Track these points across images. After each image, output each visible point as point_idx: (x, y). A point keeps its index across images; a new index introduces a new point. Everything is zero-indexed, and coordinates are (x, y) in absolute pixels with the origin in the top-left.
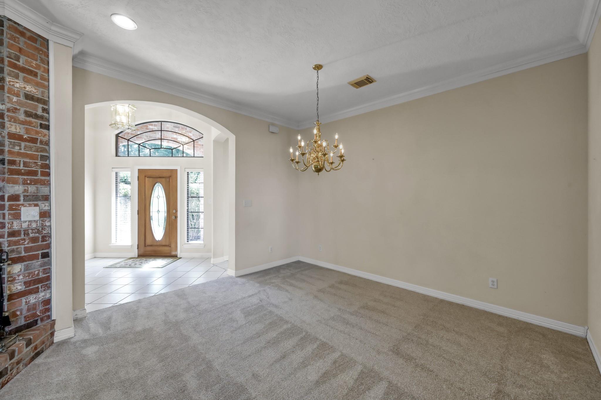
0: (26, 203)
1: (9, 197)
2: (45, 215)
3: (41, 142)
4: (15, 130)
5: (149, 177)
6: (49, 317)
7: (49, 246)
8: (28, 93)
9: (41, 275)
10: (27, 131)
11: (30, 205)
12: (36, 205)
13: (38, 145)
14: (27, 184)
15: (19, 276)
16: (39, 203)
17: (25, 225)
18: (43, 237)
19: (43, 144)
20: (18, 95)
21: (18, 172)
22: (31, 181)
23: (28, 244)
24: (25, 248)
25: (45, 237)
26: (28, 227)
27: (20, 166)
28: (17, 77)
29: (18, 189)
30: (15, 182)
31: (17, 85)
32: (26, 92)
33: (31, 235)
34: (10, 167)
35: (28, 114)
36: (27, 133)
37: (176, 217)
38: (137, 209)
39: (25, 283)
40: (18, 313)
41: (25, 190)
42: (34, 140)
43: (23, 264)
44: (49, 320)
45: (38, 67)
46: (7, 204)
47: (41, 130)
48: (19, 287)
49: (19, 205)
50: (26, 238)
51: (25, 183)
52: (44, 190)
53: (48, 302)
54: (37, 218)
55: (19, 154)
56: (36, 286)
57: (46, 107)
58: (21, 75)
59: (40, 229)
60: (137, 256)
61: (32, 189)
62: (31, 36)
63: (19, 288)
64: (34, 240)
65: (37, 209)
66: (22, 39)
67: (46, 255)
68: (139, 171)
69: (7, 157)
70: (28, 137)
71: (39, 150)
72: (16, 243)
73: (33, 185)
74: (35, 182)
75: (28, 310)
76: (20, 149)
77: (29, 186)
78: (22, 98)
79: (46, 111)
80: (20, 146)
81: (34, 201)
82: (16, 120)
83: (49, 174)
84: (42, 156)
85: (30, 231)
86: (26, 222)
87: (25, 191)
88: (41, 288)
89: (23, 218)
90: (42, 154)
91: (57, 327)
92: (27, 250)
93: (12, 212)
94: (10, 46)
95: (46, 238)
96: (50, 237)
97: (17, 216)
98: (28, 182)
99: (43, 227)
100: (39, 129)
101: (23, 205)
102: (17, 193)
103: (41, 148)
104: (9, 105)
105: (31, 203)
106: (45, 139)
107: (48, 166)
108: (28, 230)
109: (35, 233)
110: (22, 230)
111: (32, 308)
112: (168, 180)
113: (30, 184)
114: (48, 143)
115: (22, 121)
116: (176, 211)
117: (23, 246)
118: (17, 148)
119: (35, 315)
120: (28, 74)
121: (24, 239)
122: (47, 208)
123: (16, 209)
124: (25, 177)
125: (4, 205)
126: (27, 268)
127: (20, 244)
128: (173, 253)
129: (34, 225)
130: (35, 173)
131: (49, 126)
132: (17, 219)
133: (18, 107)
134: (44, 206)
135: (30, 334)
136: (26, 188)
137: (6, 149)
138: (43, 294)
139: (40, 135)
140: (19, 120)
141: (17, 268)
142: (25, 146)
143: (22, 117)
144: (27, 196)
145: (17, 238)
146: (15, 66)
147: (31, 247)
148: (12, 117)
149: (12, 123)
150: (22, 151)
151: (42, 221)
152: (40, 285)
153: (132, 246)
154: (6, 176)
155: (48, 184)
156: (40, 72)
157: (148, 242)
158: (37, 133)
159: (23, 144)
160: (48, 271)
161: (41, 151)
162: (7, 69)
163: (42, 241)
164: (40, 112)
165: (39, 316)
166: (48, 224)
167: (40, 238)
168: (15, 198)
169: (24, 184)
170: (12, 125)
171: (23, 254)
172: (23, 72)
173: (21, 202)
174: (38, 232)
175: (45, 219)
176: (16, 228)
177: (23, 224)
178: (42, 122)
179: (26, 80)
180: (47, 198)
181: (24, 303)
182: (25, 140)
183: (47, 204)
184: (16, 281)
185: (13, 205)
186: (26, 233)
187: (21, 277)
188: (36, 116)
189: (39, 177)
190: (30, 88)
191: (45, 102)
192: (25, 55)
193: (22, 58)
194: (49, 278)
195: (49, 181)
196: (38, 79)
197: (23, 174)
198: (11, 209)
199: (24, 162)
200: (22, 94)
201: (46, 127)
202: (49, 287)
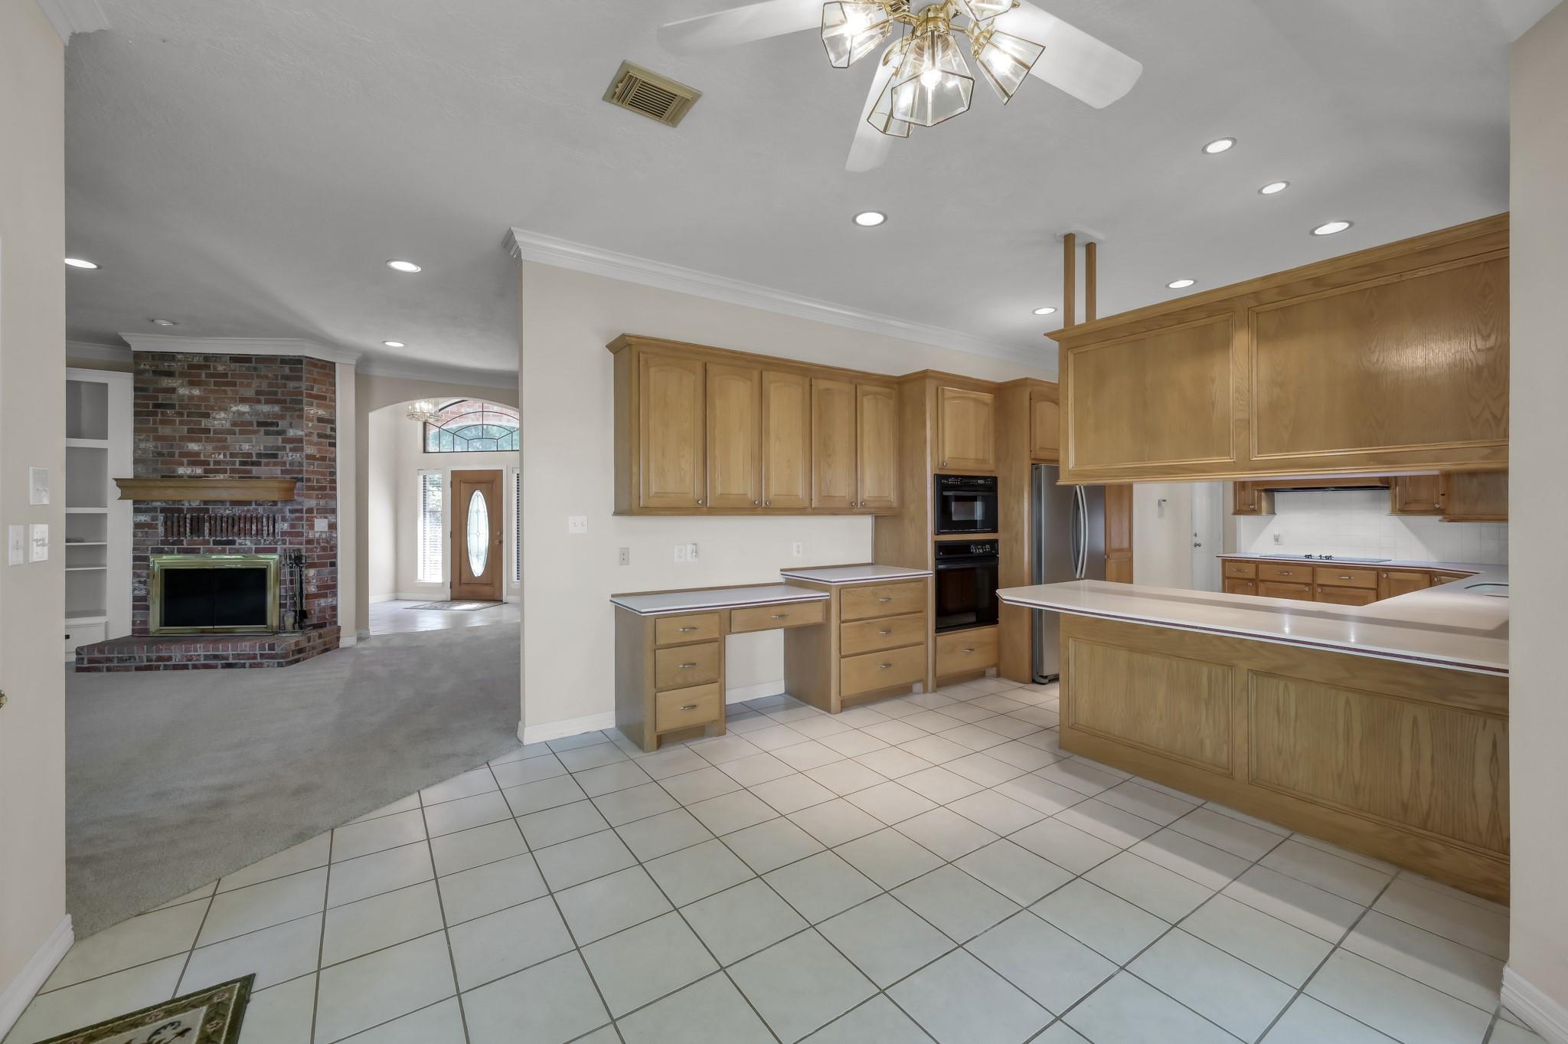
0: (318, 516)
1: (306, 510)
2: (333, 526)
3: (330, 459)
4: (310, 452)
5: (464, 483)
6: (336, 623)
7: (335, 556)
8: (320, 417)
9: (330, 583)
10: (319, 451)
11: (321, 517)
12: (326, 517)
13: (327, 462)
14: (319, 498)
15: (313, 579)
16: (328, 515)
17: (317, 535)
18: (331, 547)
19: (330, 462)
20: (312, 421)
21: (312, 488)
22: (321, 496)
23: (319, 552)
24: (317, 555)
25: (333, 547)
26: (320, 537)
27: (314, 483)
28: (312, 405)
29: (311, 503)
30: (309, 497)
31: (312, 412)
32: (318, 416)
33: (322, 544)
34: (307, 484)
35: (320, 436)
36: (318, 453)
37: (501, 542)
38: (450, 530)
39: (317, 586)
40: (313, 612)
42: (323, 459)
43: (316, 570)
44: (335, 626)
45: (327, 391)
46: (305, 515)
47: (330, 448)
48: (312, 589)
49: (313, 517)
50: (318, 546)
51: (317, 498)
52: (331, 504)
53: (334, 608)
54: (326, 529)
55: (313, 472)
56: (326, 591)
57: (333, 426)
58: (315, 401)
59: (329, 540)
60: (449, 599)
61: (322, 502)
62: (322, 365)
63: (314, 590)
64: (324, 549)
65: (326, 520)
66: (315, 370)
67: (333, 564)
68: (453, 472)
69: (305, 476)
70: (320, 456)
71: (328, 467)
72: (311, 550)
73: (324, 499)
74: (324, 497)
75: (320, 611)
77: (320, 500)
78: (315, 422)
79: (334, 430)
80: (314, 465)
81: (323, 514)
82: (310, 443)
83: (335, 489)
84: (330, 472)
85: (321, 541)
86: (317, 532)
87: (318, 504)
88: (330, 594)
89: (316, 529)
90: (330, 470)
91: (342, 633)
92: (319, 557)
93: (308, 523)
94: (308, 379)
95: (334, 548)
96: (336, 547)
97: (312, 527)
99: (331, 538)
100: (328, 448)
101: (316, 517)
102: (312, 507)
103: (329, 465)
104: (307, 431)
106: (332, 456)
107: (334, 481)
108: (319, 540)
109: (325, 543)
110: (315, 539)
111: (322, 610)
112: (491, 486)
113: (321, 498)
114: (334, 460)
116: (501, 533)
118: (312, 467)
119: (324, 617)
120: (321, 400)
121: (316, 548)
122: (333, 520)
123: (311, 521)
124: (318, 492)
125: (302, 517)
126: (319, 573)
127: (313, 552)
128: (497, 597)
129: (324, 536)
130: (323, 488)
131: (335, 443)
132: (311, 529)
133: (312, 431)
134: (331, 518)
135: (322, 631)
136: (318, 502)
137: (305, 469)
138: (330, 600)
139: (329, 453)
140: (313, 442)
141: (312, 572)
142: (318, 464)
143: (315, 438)
144: (319, 509)
145: (312, 547)
146: (310, 396)
147: (322, 555)
148: (308, 441)
149: (308, 446)
150: (315, 469)
151: (330, 532)
152: (328, 591)
153: (443, 583)
154: (304, 492)
155: (334, 497)
156: (328, 395)
157: (464, 579)
158: (327, 451)
159: (316, 463)
160: (335, 579)
161: (330, 468)
162: (305, 400)
163: (331, 551)
164: (328, 432)
165: (327, 619)
166: (335, 535)
167: (329, 547)
168: (310, 511)
170: (308, 448)
171: (316, 561)
172: (315, 399)
173: (315, 514)
174: (328, 542)
175: (333, 531)
176: (311, 537)
178: (330, 441)
179: (319, 406)
180: (334, 511)
181: (316, 605)
182: (318, 459)
183: (334, 517)
184: (312, 584)
185: (308, 517)
186: (318, 543)
187: (314, 581)
188: (326, 436)
189: (328, 492)
190: (321, 412)
191: (332, 421)
192: (318, 384)
193: (316, 387)
194: (335, 586)
195: (336, 495)
196: (328, 402)
197: (316, 490)
198: (307, 520)
199: (317, 479)
200: (315, 419)
201: (334, 445)
202: (335, 595)
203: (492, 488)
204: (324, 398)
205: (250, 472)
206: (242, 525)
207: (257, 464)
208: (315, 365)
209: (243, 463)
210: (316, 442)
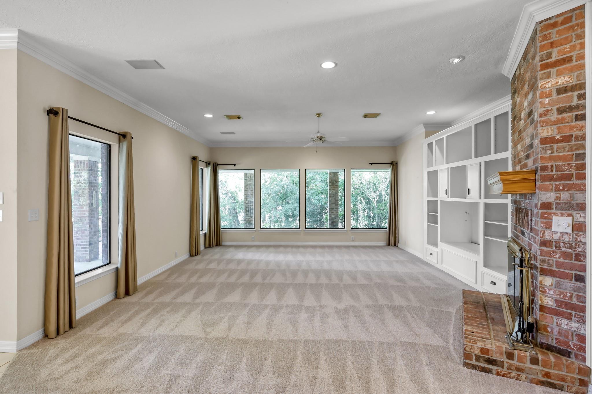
0: (558, 212)
1: (541, 204)
2: (580, 227)
3: (577, 138)
4: (546, 134)
6: (584, 359)
7: (583, 268)
8: (561, 87)
9: (575, 301)
10: (560, 130)
11: (562, 215)
12: (569, 215)
13: (573, 142)
14: (560, 190)
15: (550, 290)
16: (574, 213)
17: (556, 237)
18: (577, 255)
19: (579, 140)
20: (549, 95)
21: (551, 178)
22: (564, 186)
23: (558, 258)
24: (556, 261)
25: (580, 255)
26: (560, 239)
27: (552, 171)
28: (549, 76)
29: (550, 196)
30: (547, 189)
31: (549, 85)
32: (558, 87)
33: (563, 249)
34: (542, 174)
35: (561, 111)
36: (559, 133)
39: (556, 301)
40: (549, 330)
41: (557, 197)
43: (555, 279)
44: (583, 363)
45: (572, 48)
46: (540, 211)
47: (578, 123)
48: (549, 302)
49: (551, 214)
50: (557, 250)
51: (557, 190)
52: (579, 197)
53: (582, 338)
54: (569, 230)
55: (551, 158)
56: (569, 311)
57: (581, 92)
58: (553, 70)
59: (574, 244)
61: (565, 196)
62: (565, 18)
63: (550, 303)
64: (566, 255)
65: (569, 220)
66: (554, 31)
67: (581, 279)
69: (540, 164)
70: (561, 137)
71: (574, 148)
72: (548, 254)
73: (567, 191)
75: (560, 333)
76: (552, 153)
77: (562, 193)
78: (555, 96)
79: (582, 97)
80: (553, 149)
81: (566, 210)
82: (548, 123)
83: (583, 177)
84: (578, 155)
85: (562, 244)
86: (557, 233)
87: (557, 198)
88: (575, 317)
89: (554, 229)
90: (578, 152)
92: (558, 264)
93: (544, 220)
94: (542, 48)
95: (580, 257)
96: (585, 257)
97: (549, 225)
98: (561, 188)
99: (578, 243)
100: (574, 123)
101: (554, 213)
102: (549, 200)
103: (576, 145)
104: (541, 110)
105: (563, 212)
106: (579, 133)
107: (583, 167)
108: (559, 243)
109: (567, 248)
110: (554, 241)
111: (564, 333)
113: (563, 190)
114: (584, 138)
115: (554, 121)
117: (555, 260)
118: (549, 152)
119: (567, 344)
120: (561, 65)
121: (554, 252)
122: (582, 220)
123: (547, 218)
124: (558, 183)
125: (538, 213)
126: (558, 285)
127: (551, 256)
129: (566, 238)
130: (569, 177)
131: (585, 115)
132: (548, 228)
133: (550, 108)
134: (578, 216)
136: (558, 195)
137: (538, 156)
138: (575, 324)
139: (575, 129)
140: (551, 121)
141: (548, 281)
142: (558, 148)
143: (554, 116)
144: (559, 204)
145: (548, 249)
146: (547, 66)
147: (563, 263)
148: (543, 122)
149: (544, 128)
150: (555, 154)
151: (577, 235)
152: (574, 313)
155: (582, 189)
156: (574, 54)
158: (571, 128)
159: (555, 146)
160: (582, 299)
161: (577, 149)
162: (540, 74)
163: (576, 260)
164: (575, 102)
165: (571, 348)
166: (582, 240)
167: (574, 255)
168: (546, 206)
169: (556, 190)
170: (544, 130)
171: (554, 268)
172: (555, 67)
173: (553, 211)
174: (571, 247)
175: (581, 233)
176: (548, 238)
177: (554, 235)
178: (577, 113)
179: (559, 74)
180: (582, 207)
181: (555, 323)
182: (558, 141)
183: (583, 215)
184: (547, 294)
185: (546, 213)
186: (558, 247)
187: (552, 292)
188: (571, 109)
189: (574, 181)
190: (563, 80)
191: (582, 86)
192: (557, 47)
193: (555, 51)
194: (583, 309)
195: (585, 185)
196: (574, 63)
197: (556, 180)
198: (543, 217)
199: (557, 166)
200: (554, 93)
201: (583, 117)
202: (583, 321)
204: (569, 60)
207: (529, 156)
208: (554, 25)
209: (526, 158)
210: (556, 119)
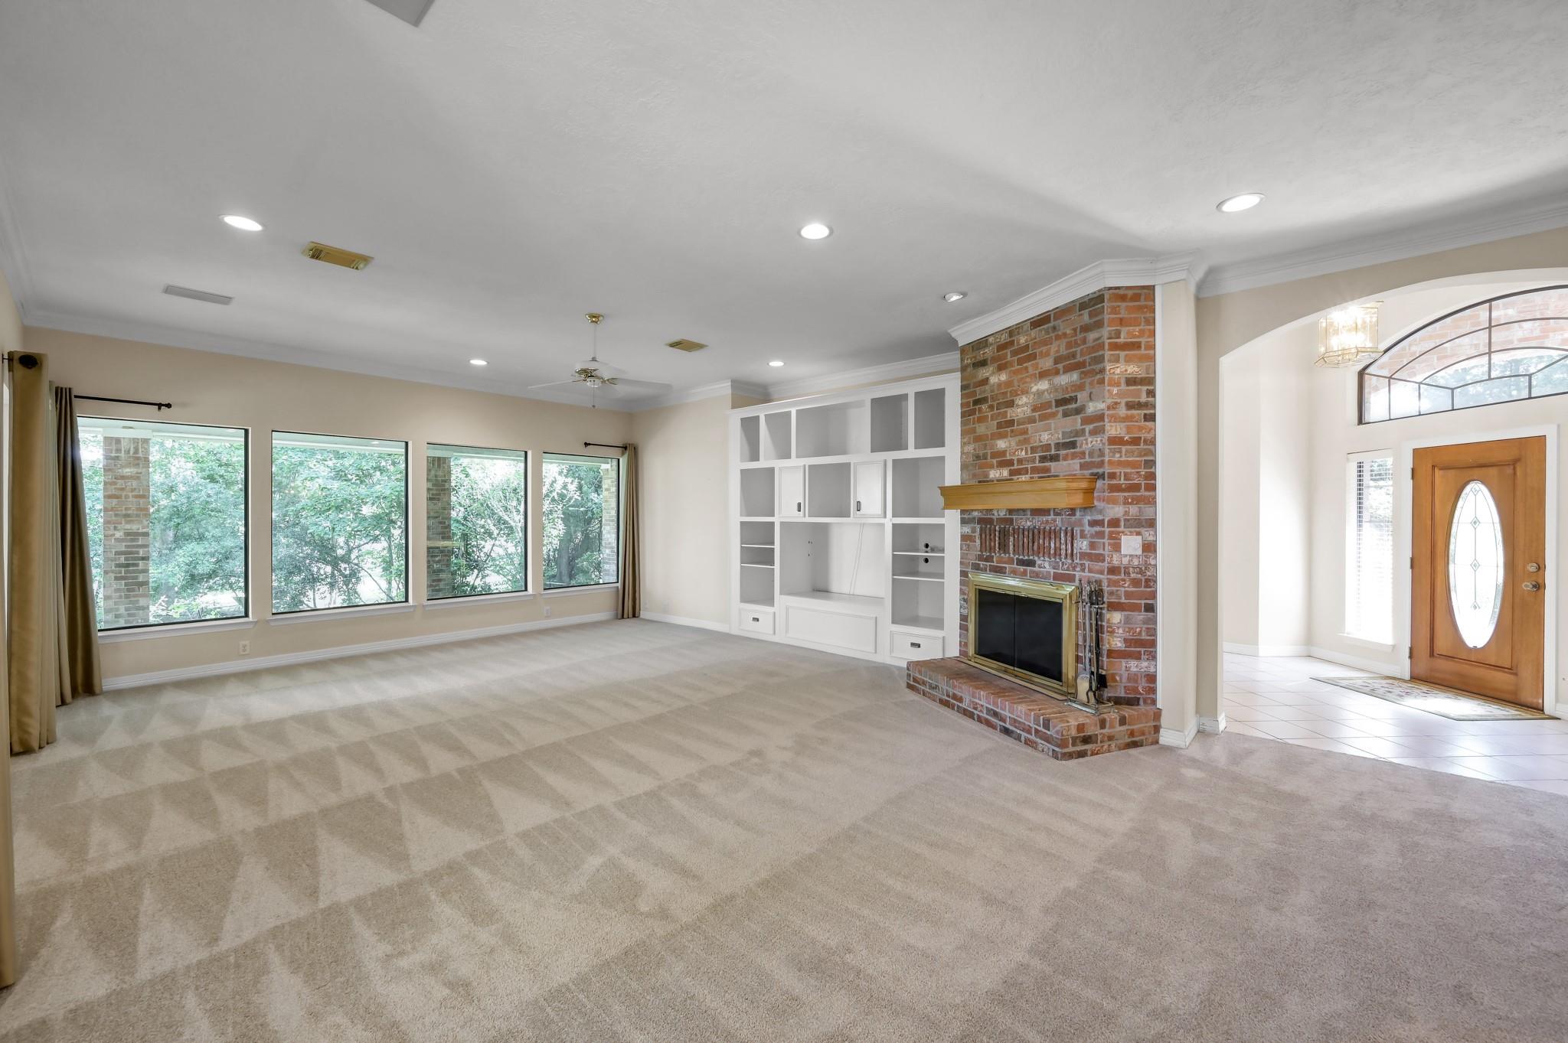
0: (1126, 530)
1: (1109, 521)
2: (1149, 548)
3: (1145, 441)
4: (1115, 433)
5: (1441, 469)
6: (1154, 702)
7: (1153, 595)
8: (1130, 376)
9: (1144, 636)
10: (1129, 430)
11: (1131, 533)
12: (1138, 534)
13: (1142, 446)
14: (1129, 503)
15: (1118, 628)
16: (1142, 530)
17: (1125, 561)
18: (1147, 581)
19: (1147, 445)
20: (1118, 384)
21: (1118, 488)
22: (1132, 499)
23: (1127, 587)
24: (1125, 592)
25: (1150, 580)
26: (1129, 564)
27: (1120, 480)
28: (1117, 360)
29: (1117, 511)
30: (1114, 502)
31: (1118, 371)
32: (1127, 376)
33: (1132, 575)
34: (1111, 482)
35: (1130, 406)
36: (1128, 433)
37: (1539, 587)
38: (1410, 555)
39: (1125, 640)
40: (1118, 678)
41: (1126, 511)
42: (1135, 441)
43: (1123, 613)
44: (1153, 707)
45: (1142, 333)
46: (1107, 530)
47: (1147, 423)
48: (1117, 643)
49: (1119, 533)
50: (1126, 578)
51: (1126, 503)
52: (1148, 512)
53: (1152, 678)
54: (1139, 552)
55: (1120, 464)
56: (1138, 649)
57: (1151, 388)
58: (1122, 354)
59: (1143, 568)
60: (1407, 677)
61: (1133, 510)
62: (1134, 294)
63: (1119, 645)
64: (1136, 583)
65: (1139, 539)
66: (1123, 305)
67: (1151, 608)
68: (1417, 453)
69: (1107, 469)
70: (1130, 438)
71: (1143, 454)
72: (1116, 583)
73: (1136, 504)
74: (1137, 501)
75: (1129, 679)
76: (1121, 457)
77: (1130, 506)
78: (1123, 387)
79: (1152, 393)
80: (1120, 452)
81: (1135, 527)
82: (1115, 419)
83: (1153, 488)
84: (1146, 462)
85: (1131, 569)
86: (1126, 556)
87: (1126, 513)
88: (1144, 654)
89: (1124, 551)
90: (1146, 458)
91: (1164, 721)
92: (1128, 595)
93: (1112, 541)
94: (1111, 322)
95: (1151, 582)
96: (1155, 582)
97: (1117, 548)
98: (1130, 500)
99: (1147, 566)
100: (1143, 423)
101: (1123, 532)
102: (1117, 516)
103: (1145, 449)
104: (1109, 401)
105: (1133, 530)
106: (1149, 436)
107: (1153, 476)
108: (1128, 568)
109: (1137, 573)
110: (1122, 566)
111: (1134, 678)
112: (1509, 470)
113: (1131, 504)
114: (1153, 442)
115: (1123, 418)
116: (1541, 568)
117: (1123, 589)
118: (1118, 455)
119: (1136, 690)
120: (1130, 350)
121: (1124, 580)
122: (1151, 538)
123: (1116, 538)
124: (1126, 494)
125: (1104, 532)
126: (1127, 620)
127: (1120, 586)
128: (1527, 697)
129: (1136, 562)
130: (1135, 488)
131: (1155, 415)
132: (1116, 551)
133: (1119, 401)
134: (1148, 535)
135: (1127, 711)
136: (1127, 509)
137: (1107, 459)
138: (1145, 664)
139: (1144, 431)
140: (1120, 417)
141: (1116, 617)
142: (1126, 451)
143: (1122, 411)
144: (1128, 520)
145: (1117, 577)
146: (1115, 347)
147: (1132, 592)
148: (1112, 416)
149: (1113, 424)
150: (1123, 459)
151: (1146, 556)
152: (1142, 650)
153: (1394, 646)
154: (1106, 494)
155: (1152, 502)
156: (1143, 340)
157: (1442, 645)
158: (1140, 428)
159: (1124, 449)
160: (1153, 632)
161: (1145, 455)
162: (1108, 354)
163: (1146, 587)
164: (1143, 398)
165: (1140, 694)
166: (1153, 562)
167: (1143, 580)
168: (1114, 523)
169: (1124, 504)
170: (1111, 426)
171: (1123, 600)
172: (1124, 350)
173: (1122, 529)
174: (1141, 572)
175: (1150, 554)
176: (1116, 563)
177: (1123, 559)
178: (1145, 412)
179: (1128, 360)
180: (1152, 523)
181: (1124, 668)
182: (1127, 443)
183: (1152, 533)
184: (1115, 634)
185: (1113, 532)
186: (1127, 573)
187: (1121, 631)
188: (1140, 406)
189: (1143, 493)
190: (1133, 369)
191: (1150, 381)
192: (1127, 326)
193: (1124, 331)
194: (1153, 644)
195: (1155, 498)
196: (1143, 351)
197: (1123, 491)
198: (1111, 538)
199: (1126, 474)
200: (1123, 381)
201: (1151, 418)
202: (1153, 657)
203: (1515, 474)
204: (1136, 346)
205: (1048, 470)
206: (1041, 541)
207: (1055, 458)
208: (1123, 298)
209: (1043, 459)
210: (1124, 416)
